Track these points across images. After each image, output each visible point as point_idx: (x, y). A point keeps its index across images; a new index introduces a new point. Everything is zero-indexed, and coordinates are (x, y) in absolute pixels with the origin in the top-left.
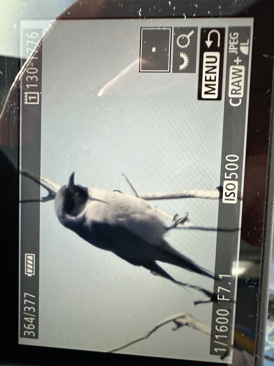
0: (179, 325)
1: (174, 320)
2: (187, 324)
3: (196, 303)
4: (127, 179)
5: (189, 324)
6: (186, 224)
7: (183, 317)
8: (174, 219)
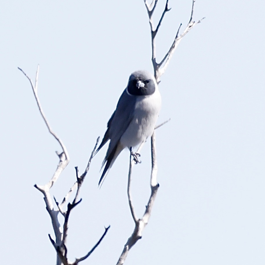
0: (60, 156)
1: (64, 152)
2: (61, 161)
3: (76, 168)
4: (167, 122)
5: (61, 163)
6: (133, 162)
7: (66, 159)
8: (137, 154)
